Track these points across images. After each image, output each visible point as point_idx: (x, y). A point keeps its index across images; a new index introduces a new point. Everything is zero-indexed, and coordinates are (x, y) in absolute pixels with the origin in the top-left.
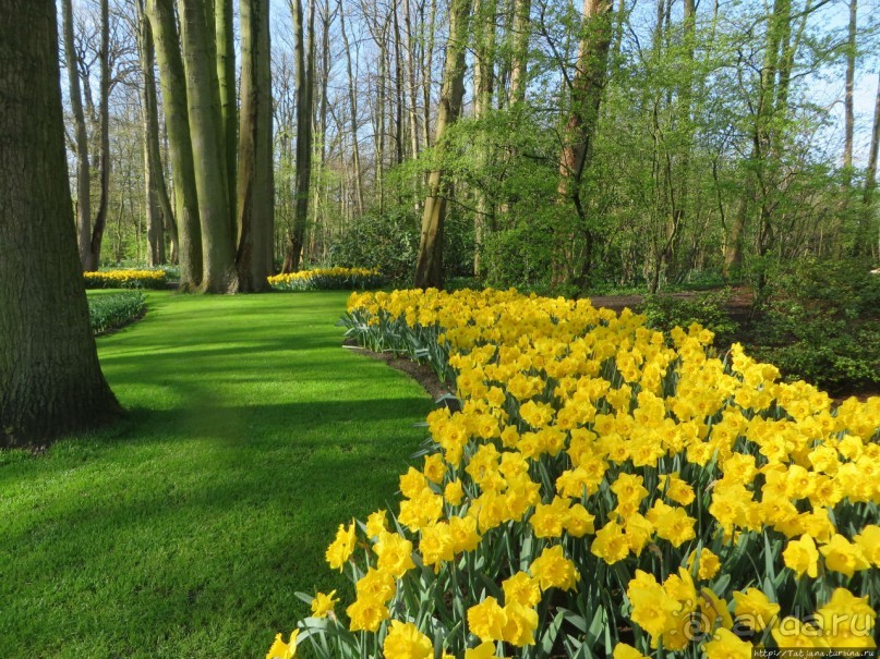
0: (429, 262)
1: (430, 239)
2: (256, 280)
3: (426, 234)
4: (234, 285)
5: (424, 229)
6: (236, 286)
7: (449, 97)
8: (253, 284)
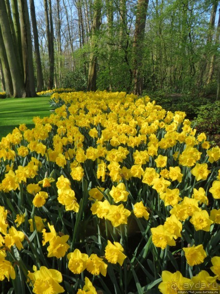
0: (91, 86)
1: (91, 78)
2: (32, 93)
3: (90, 76)
4: (24, 95)
5: (89, 74)
6: (25, 95)
7: (95, 26)
8: (31, 94)
